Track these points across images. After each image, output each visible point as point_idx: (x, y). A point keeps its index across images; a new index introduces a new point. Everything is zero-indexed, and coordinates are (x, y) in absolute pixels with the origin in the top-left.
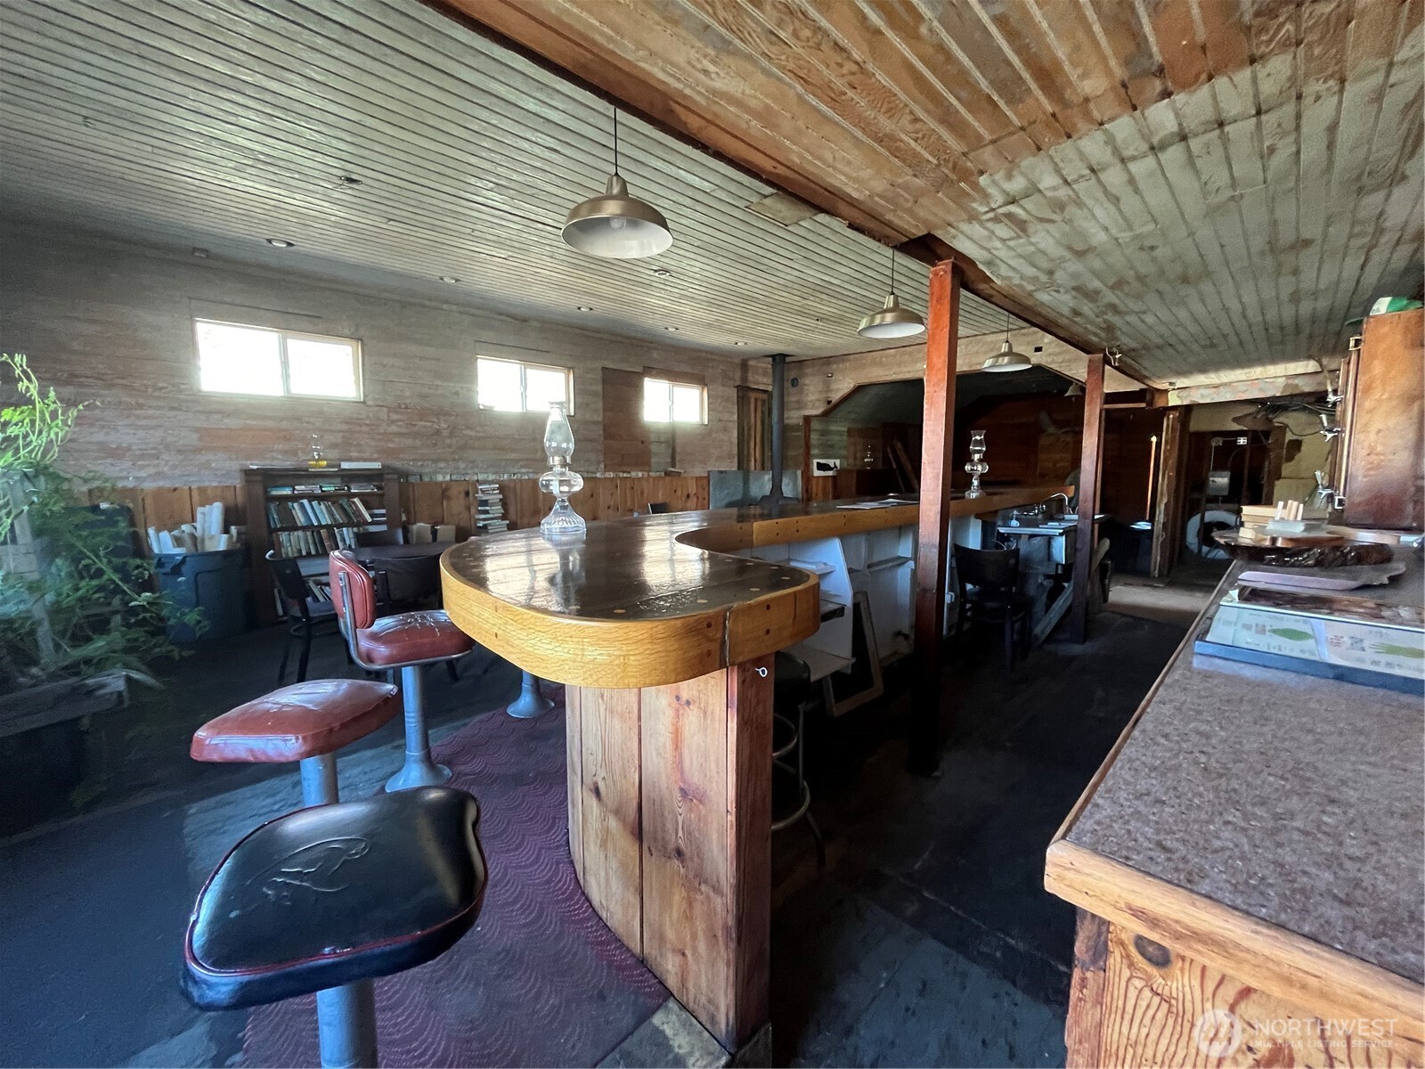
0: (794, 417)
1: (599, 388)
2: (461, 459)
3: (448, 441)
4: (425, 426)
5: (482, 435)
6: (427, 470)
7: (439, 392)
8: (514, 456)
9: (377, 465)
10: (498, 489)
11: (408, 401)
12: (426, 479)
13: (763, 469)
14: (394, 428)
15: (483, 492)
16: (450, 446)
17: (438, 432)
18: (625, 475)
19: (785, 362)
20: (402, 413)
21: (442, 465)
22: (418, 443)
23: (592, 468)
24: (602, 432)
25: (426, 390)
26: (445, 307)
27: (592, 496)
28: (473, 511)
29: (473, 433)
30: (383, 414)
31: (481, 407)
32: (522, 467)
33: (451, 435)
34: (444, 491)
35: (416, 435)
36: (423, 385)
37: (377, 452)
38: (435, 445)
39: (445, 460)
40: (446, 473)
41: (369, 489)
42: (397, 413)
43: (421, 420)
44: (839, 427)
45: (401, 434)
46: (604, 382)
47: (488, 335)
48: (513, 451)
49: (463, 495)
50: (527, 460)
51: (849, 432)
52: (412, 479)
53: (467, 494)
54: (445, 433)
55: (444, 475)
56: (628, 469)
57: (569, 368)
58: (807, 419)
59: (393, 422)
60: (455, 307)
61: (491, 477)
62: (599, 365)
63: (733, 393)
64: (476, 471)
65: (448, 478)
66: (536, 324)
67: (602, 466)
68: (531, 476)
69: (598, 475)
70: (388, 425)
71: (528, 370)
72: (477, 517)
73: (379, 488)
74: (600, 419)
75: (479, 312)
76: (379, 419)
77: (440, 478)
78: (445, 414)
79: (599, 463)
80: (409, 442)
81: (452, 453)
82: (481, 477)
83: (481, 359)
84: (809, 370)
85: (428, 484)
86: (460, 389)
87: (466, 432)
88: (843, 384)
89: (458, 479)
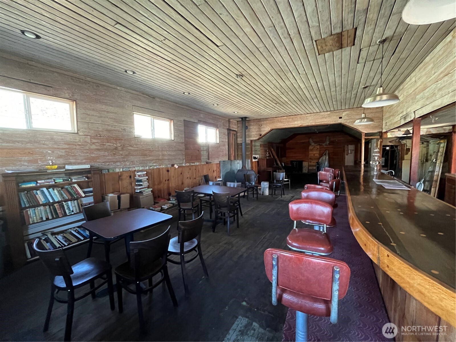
0: (248, 140)
1: (182, 128)
2: (127, 160)
3: (121, 152)
4: (109, 146)
5: (136, 149)
6: (111, 167)
7: (116, 129)
8: (150, 158)
9: (88, 166)
10: (146, 174)
11: (101, 133)
12: (111, 171)
14: (94, 147)
15: (139, 176)
16: (122, 155)
17: (116, 148)
18: (193, 164)
19: (246, 120)
20: (98, 139)
21: (118, 164)
22: (106, 153)
23: (181, 162)
24: (184, 147)
25: (109, 128)
26: (118, 88)
27: (181, 173)
28: (133, 185)
29: (133, 149)
30: (88, 139)
31: (136, 136)
32: (154, 163)
33: (123, 149)
34: (120, 176)
35: (106, 150)
36: (108, 125)
37: (85, 159)
38: (114, 154)
39: (120, 162)
40: (121, 168)
41: (84, 179)
42: (94, 139)
43: (108, 142)
44: (258, 144)
45: (98, 150)
46: (185, 126)
47: (139, 103)
48: (150, 156)
49: (129, 178)
50: (156, 160)
51: (261, 145)
52: (104, 172)
53: (130, 177)
54: (120, 148)
56: (193, 161)
57: (171, 120)
58: (251, 141)
59: (94, 143)
60: (123, 89)
61: (141, 169)
62: (182, 119)
63: (226, 132)
64: (134, 166)
65: (121, 170)
66: (158, 100)
67: (185, 161)
68: (158, 167)
69: (184, 165)
70: (91, 145)
71: (155, 120)
72: (136, 187)
73: (88, 178)
74: (184, 141)
75: (134, 92)
76: (86, 142)
77: (117, 170)
78: (119, 140)
79: (183, 159)
80: (102, 153)
81: (123, 158)
82: (136, 169)
83: (135, 114)
84: (252, 124)
85: (112, 173)
86: (126, 128)
87: (129, 148)
88: (266, 129)
89: (126, 170)
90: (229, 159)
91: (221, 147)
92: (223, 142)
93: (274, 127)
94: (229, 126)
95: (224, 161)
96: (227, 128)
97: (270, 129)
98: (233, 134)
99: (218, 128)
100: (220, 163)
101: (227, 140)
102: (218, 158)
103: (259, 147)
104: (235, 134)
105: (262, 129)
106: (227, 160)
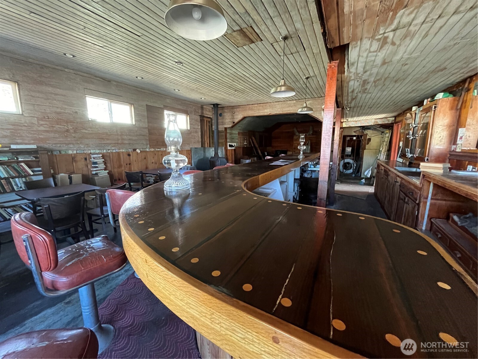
0: (221, 128)
1: (146, 113)
2: (81, 143)
3: (73, 135)
4: (60, 128)
5: (91, 132)
6: (64, 149)
7: (66, 111)
8: (108, 142)
9: (34, 147)
10: (102, 156)
11: (49, 115)
12: (63, 153)
13: (210, 147)
14: (42, 128)
15: (94, 158)
16: (74, 137)
17: (68, 131)
18: (158, 150)
19: (218, 107)
20: (46, 121)
21: (72, 146)
22: (57, 135)
23: (145, 147)
24: (148, 132)
25: (59, 110)
26: (66, 70)
27: (145, 158)
28: (89, 167)
29: (87, 132)
30: (35, 121)
31: (90, 120)
32: (113, 147)
33: (75, 132)
34: (73, 158)
35: (56, 132)
36: (57, 107)
37: (34, 140)
38: (66, 136)
39: (73, 144)
40: (74, 150)
41: (31, 158)
42: (42, 120)
43: (58, 125)
44: (235, 132)
45: (47, 131)
46: (147, 111)
47: (92, 86)
48: (108, 139)
49: (84, 160)
50: (115, 143)
51: (239, 133)
52: (55, 153)
53: (86, 159)
54: (72, 131)
55: (73, 150)
56: (159, 147)
57: (131, 104)
58: (226, 129)
59: (42, 125)
60: (72, 71)
61: (97, 151)
62: (144, 104)
63: (199, 118)
64: (90, 148)
65: (75, 152)
66: (114, 83)
67: (149, 146)
68: (117, 150)
69: (147, 150)
70: (39, 127)
71: (112, 104)
72: (92, 169)
73: (36, 158)
74: (147, 126)
75: (85, 75)
76: (33, 123)
77: (70, 152)
78: (71, 122)
79: (147, 144)
80: (52, 135)
81: (76, 140)
82: (92, 151)
83: (87, 97)
84: (226, 111)
85: (64, 155)
86: (78, 111)
87: (83, 131)
88: (239, 117)
89: (80, 152)
90: (202, 147)
91: (192, 134)
92: (194, 128)
93: (246, 115)
94: (202, 113)
95: (196, 148)
96: (200, 114)
97: (242, 117)
98: (207, 121)
99: (189, 114)
100: (191, 150)
101: (200, 127)
102: (189, 144)
103: (237, 136)
104: (209, 122)
105: (235, 117)
106: (200, 147)
